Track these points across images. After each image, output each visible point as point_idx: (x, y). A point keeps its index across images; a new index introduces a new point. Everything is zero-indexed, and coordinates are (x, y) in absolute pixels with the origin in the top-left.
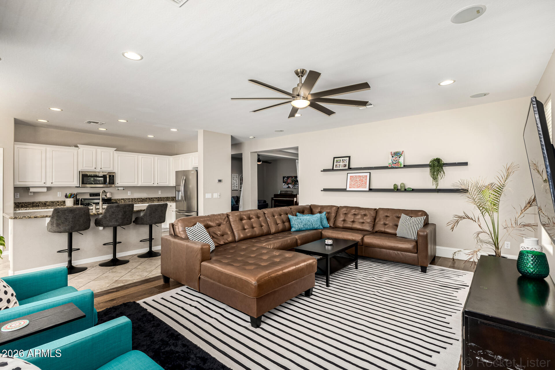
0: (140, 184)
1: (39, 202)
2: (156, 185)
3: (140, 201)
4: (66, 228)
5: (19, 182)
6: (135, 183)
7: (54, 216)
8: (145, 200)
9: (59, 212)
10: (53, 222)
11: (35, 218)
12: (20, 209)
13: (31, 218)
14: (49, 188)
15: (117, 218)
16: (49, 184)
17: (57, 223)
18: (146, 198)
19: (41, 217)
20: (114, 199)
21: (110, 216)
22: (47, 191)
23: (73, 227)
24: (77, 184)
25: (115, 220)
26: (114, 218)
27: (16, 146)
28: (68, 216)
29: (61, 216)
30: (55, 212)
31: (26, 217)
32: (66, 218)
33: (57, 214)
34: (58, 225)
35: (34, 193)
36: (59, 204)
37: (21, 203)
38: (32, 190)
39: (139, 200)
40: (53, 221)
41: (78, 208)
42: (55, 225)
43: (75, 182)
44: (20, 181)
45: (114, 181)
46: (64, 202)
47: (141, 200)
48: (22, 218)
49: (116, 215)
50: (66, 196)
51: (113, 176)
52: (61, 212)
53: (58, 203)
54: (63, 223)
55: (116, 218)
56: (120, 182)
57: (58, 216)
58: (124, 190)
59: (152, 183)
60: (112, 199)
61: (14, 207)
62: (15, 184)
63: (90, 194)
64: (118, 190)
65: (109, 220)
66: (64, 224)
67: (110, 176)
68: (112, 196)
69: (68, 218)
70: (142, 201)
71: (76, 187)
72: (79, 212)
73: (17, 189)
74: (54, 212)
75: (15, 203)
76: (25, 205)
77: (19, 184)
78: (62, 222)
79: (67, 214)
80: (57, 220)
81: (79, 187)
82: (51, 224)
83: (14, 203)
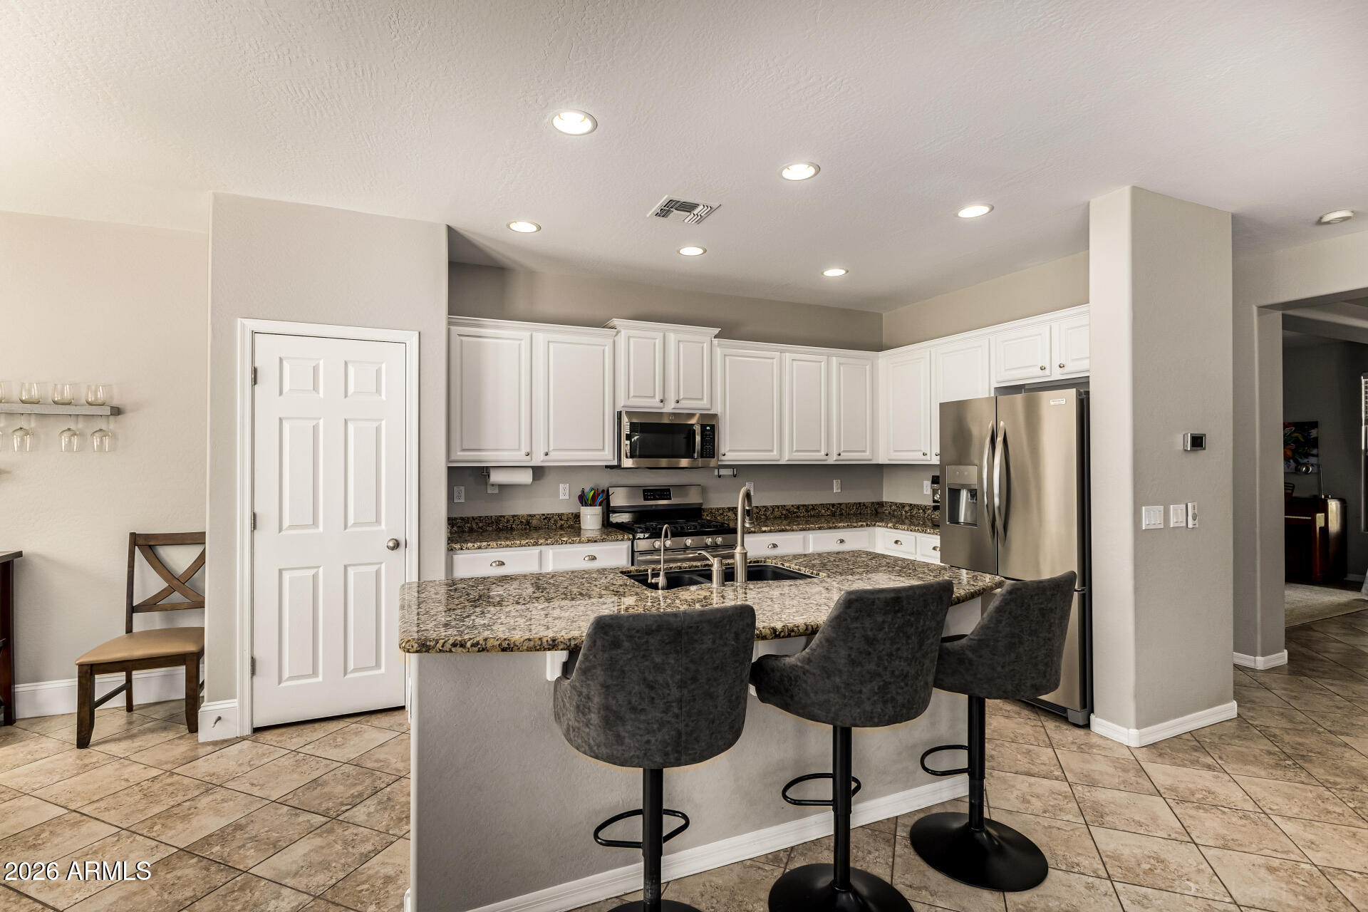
0: (787, 459)
1: (513, 516)
2: (832, 460)
3: (780, 518)
4: (648, 742)
5: (464, 450)
6: (771, 454)
7: (594, 667)
8: (796, 513)
9: (616, 644)
10: (589, 698)
11: (504, 650)
12: (465, 546)
13: (488, 651)
14: (538, 472)
15: (887, 677)
16: (538, 460)
17: (607, 708)
18: (798, 507)
19: (529, 649)
20: (708, 509)
21: (853, 662)
22: (534, 479)
23: (684, 738)
24: (611, 458)
25: (875, 685)
26: (874, 675)
27: (456, 330)
28: (659, 669)
29: (626, 669)
30: (599, 643)
31: (469, 644)
32: (651, 678)
33: (606, 655)
34: (611, 719)
35: (502, 487)
36: (563, 522)
37: (468, 518)
38: (496, 477)
39: (777, 513)
40: (585, 691)
41: (709, 622)
42: (594, 718)
43: (606, 452)
44: (464, 448)
45: (714, 446)
46: (577, 517)
47: (784, 512)
48: (451, 651)
49: (880, 658)
50: (583, 500)
51: (713, 427)
52: (626, 644)
53: (561, 519)
54: (634, 709)
55: (880, 675)
56: (730, 451)
57: (611, 666)
58: (735, 476)
59: (823, 453)
60: (704, 510)
61: (449, 539)
62: (453, 458)
63: (644, 491)
64: (720, 476)
65: (848, 685)
66: (643, 717)
67: (703, 427)
68: (703, 500)
69: (660, 679)
70: (786, 517)
71: (607, 467)
72: (714, 642)
73: (456, 474)
74: (595, 642)
75: (451, 521)
76: (479, 528)
77: (464, 457)
78: (630, 703)
79: (658, 660)
80: (606, 687)
81: (618, 467)
82: (578, 707)
83: (449, 519)
